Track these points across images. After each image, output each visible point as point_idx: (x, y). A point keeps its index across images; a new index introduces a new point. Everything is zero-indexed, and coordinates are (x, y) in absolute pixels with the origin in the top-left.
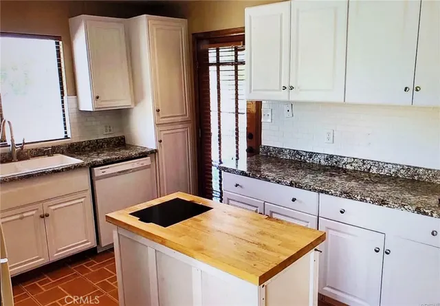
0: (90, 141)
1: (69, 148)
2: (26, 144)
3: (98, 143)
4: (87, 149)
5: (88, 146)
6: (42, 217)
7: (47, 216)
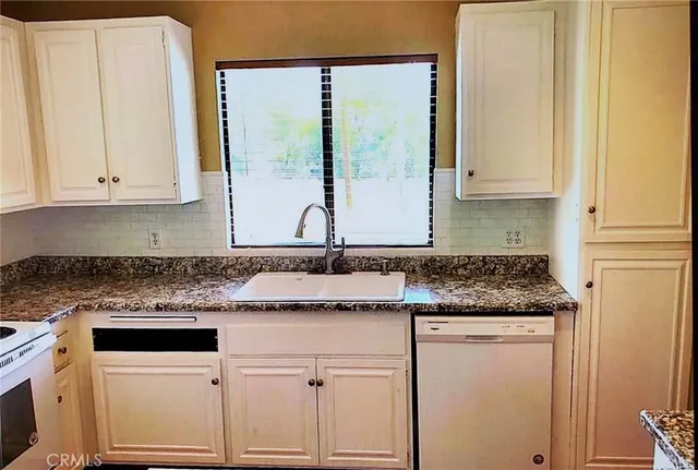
0: (469, 257)
1: (426, 265)
2: (348, 247)
3: (485, 263)
4: (460, 271)
5: (464, 266)
6: (311, 384)
7: (320, 384)
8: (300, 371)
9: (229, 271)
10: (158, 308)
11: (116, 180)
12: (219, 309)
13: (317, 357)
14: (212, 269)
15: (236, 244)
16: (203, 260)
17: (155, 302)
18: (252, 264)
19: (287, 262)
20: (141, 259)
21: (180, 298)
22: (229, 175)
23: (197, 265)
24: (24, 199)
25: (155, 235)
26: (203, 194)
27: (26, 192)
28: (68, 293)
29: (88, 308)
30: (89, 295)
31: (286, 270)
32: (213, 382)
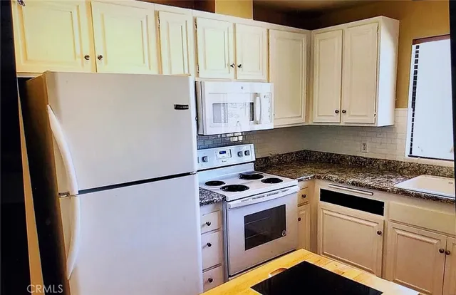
6: (441, 251)
7: (448, 253)
8: (435, 242)
9: (405, 171)
10: (353, 184)
11: (344, 112)
12: (386, 190)
13: (448, 235)
14: (394, 168)
15: (413, 154)
16: (390, 162)
17: (352, 180)
18: (420, 168)
19: (445, 170)
20: (355, 157)
21: (368, 181)
22: (414, 110)
23: (385, 164)
24: (299, 120)
25: (364, 144)
26: (395, 122)
27: (301, 116)
28: (313, 169)
29: (319, 178)
30: (322, 172)
31: (444, 175)
32: (378, 232)
